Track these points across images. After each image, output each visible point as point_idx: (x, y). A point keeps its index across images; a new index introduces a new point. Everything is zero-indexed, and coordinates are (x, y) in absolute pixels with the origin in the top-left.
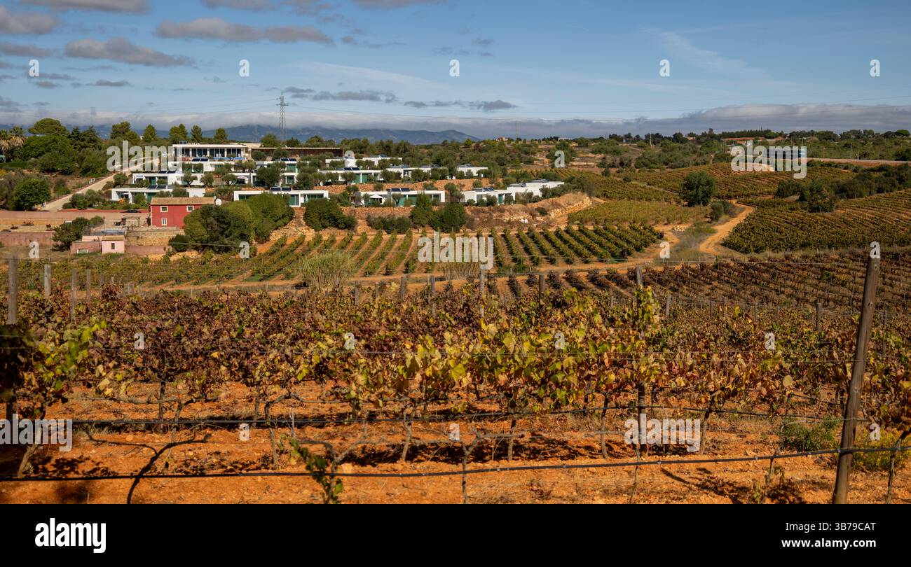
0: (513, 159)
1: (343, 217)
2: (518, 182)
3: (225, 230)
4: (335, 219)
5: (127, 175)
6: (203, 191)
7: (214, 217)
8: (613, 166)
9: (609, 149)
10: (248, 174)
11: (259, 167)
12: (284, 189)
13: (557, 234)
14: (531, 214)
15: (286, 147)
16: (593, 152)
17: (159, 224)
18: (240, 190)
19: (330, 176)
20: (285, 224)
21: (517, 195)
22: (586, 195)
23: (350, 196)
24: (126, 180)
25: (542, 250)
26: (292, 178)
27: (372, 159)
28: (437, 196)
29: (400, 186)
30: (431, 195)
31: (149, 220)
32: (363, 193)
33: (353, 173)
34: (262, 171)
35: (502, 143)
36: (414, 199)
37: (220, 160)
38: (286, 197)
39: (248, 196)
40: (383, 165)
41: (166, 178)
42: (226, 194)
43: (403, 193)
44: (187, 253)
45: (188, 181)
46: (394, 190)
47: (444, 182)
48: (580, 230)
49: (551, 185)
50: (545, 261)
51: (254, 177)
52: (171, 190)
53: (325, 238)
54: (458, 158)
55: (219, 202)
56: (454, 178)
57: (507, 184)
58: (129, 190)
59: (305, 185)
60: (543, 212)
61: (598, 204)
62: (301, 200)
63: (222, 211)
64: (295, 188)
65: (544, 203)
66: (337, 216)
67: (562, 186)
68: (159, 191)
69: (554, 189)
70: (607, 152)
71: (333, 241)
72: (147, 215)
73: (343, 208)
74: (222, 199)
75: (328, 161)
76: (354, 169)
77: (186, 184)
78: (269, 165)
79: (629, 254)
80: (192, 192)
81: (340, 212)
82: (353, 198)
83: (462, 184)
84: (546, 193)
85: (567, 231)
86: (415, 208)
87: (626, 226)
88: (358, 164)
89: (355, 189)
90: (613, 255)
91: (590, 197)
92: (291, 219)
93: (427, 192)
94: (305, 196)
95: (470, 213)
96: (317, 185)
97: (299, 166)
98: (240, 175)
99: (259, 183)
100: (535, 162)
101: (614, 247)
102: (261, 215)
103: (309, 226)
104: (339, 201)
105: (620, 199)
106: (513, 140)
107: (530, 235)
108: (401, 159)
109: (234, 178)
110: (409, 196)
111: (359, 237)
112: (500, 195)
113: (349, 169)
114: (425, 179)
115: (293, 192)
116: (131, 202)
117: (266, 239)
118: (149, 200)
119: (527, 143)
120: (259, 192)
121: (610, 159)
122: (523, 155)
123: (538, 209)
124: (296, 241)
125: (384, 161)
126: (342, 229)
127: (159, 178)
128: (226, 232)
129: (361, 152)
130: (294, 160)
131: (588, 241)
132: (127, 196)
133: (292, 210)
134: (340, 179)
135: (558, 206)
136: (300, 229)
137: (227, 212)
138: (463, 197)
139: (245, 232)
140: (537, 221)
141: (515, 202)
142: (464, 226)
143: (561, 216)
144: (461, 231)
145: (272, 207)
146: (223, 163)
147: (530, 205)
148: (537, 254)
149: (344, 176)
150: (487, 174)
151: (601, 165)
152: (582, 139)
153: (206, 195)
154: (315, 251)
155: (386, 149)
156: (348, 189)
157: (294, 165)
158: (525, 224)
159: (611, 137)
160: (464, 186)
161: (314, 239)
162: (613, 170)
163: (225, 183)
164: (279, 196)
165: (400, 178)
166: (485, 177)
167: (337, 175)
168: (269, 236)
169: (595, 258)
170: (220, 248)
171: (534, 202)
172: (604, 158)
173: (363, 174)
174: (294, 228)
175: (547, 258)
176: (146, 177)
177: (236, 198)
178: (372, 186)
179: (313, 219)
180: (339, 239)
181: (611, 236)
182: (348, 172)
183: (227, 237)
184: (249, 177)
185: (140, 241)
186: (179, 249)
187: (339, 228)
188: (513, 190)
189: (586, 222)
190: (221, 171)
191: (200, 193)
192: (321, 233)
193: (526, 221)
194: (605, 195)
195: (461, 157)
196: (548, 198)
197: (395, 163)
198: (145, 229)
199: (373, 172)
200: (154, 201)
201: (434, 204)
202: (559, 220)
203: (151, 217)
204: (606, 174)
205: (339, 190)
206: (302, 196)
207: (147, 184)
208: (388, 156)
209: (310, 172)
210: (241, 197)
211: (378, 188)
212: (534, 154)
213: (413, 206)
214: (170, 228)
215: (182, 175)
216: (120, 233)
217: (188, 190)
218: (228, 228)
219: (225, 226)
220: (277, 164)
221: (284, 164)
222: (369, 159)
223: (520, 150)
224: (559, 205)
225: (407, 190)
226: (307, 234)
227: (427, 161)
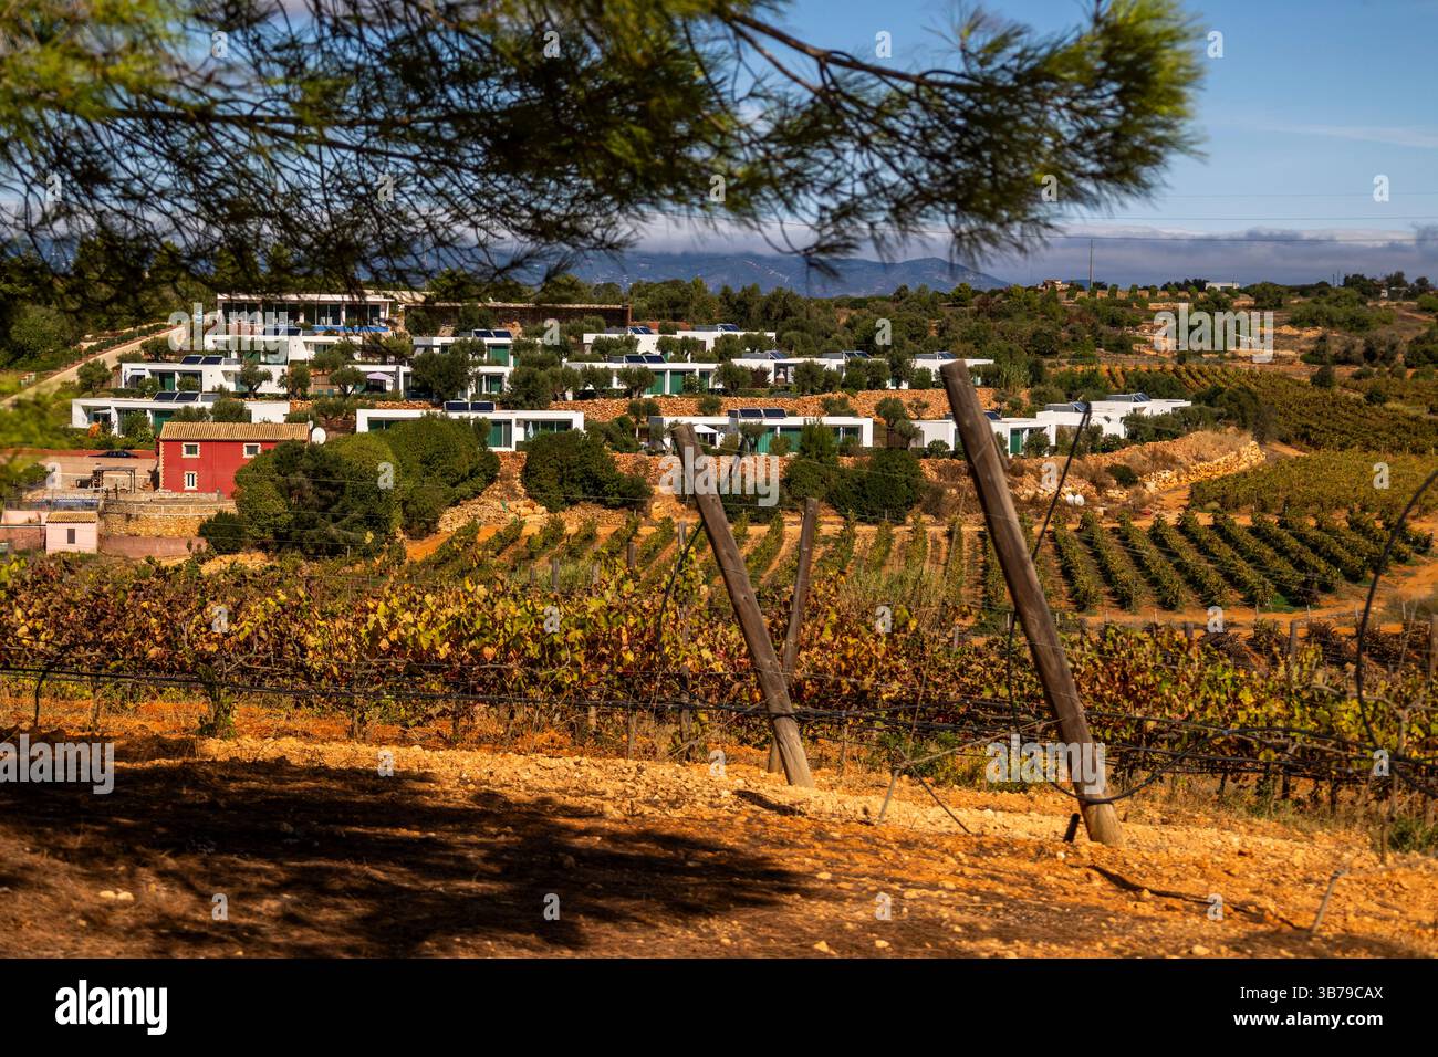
0: (1076, 339)
1: (618, 479)
2: (1070, 397)
3: (329, 503)
4: (598, 485)
5: (110, 367)
6: (285, 407)
7: (305, 472)
8: (1345, 360)
9: (1339, 313)
10: (392, 368)
11: (419, 352)
12: (476, 407)
13: (1157, 536)
14: (1093, 482)
15: (492, 303)
16: (1293, 323)
17: (179, 488)
18: (372, 407)
19: (591, 376)
20: (477, 494)
21: (1061, 431)
22: (1248, 435)
23: (639, 428)
24: (106, 379)
25: (1107, 575)
26: (497, 379)
27: (700, 335)
28: (854, 431)
29: (762, 403)
30: (836, 429)
31: (155, 475)
32: (668, 420)
33: (646, 369)
34: (426, 363)
35: (1052, 294)
36: (796, 438)
37: (329, 332)
38: (480, 426)
39: (390, 423)
40: (725, 351)
41: (198, 375)
42: (336, 416)
43: (768, 422)
44: (241, 558)
45: (249, 383)
46: (746, 413)
47: (877, 396)
48: (1216, 527)
49: (1156, 408)
50: (1107, 600)
51: (406, 375)
52: (209, 405)
53: (571, 529)
54: (933, 333)
55: (319, 436)
56: (905, 386)
57: (1041, 402)
58: (112, 404)
59: (528, 397)
60: (1126, 477)
61: (1278, 461)
62: (518, 434)
63: (324, 457)
64: (505, 405)
65: (1132, 455)
66: (603, 476)
67: (1183, 410)
68: (180, 406)
69: (1160, 420)
70: (1331, 323)
71: (590, 538)
72: (149, 464)
73: (618, 456)
74: (329, 428)
75: (589, 338)
76: (653, 359)
77: (246, 389)
78: (444, 348)
79: (1326, 588)
80: (260, 411)
81: (611, 465)
82: (645, 432)
83: (924, 400)
84: (1138, 428)
85: (1182, 528)
86: (798, 458)
87: (1340, 519)
88: (661, 345)
89: (652, 410)
90: (1282, 589)
91: (1261, 442)
92: (491, 480)
93: (828, 421)
94: (526, 423)
95: (932, 475)
96: (558, 397)
97: (518, 348)
98: (376, 370)
99: (419, 390)
100: (1135, 347)
101: (1288, 571)
102: (418, 468)
103: (534, 498)
104: (609, 438)
105: (1343, 447)
106: (1081, 289)
107: (1085, 535)
108: (772, 335)
109: (358, 378)
110: (784, 429)
111: (654, 530)
112: (1016, 432)
113: (638, 359)
114: (828, 387)
115: (498, 414)
116: (115, 431)
117: (430, 529)
118: (158, 428)
119: (1121, 296)
120: (416, 414)
121: (1337, 341)
122: (1104, 328)
123: (1113, 470)
124: (499, 535)
125: (727, 339)
126: (614, 507)
127: (184, 374)
128: (335, 509)
129: (676, 317)
130: (507, 335)
131: (1227, 552)
132: (107, 418)
133: (493, 460)
134: (615, 385)
135: (1169, 462)
136: (512, 505)
137: (337, 461)
138: (918, 434)
139: (380, 510)
140: (1110, 500)
141: (1054, 451)
142: (917, 509)
143: (1176, 489)
144: (910, 520)
145: (445, 450)
146: (334, 340)
147: (1091, 460)
148: (1087, 579)
149: (624, 376)
150: (990, 378)
151: (1311, 358)
152: (1264, 286)
153: (291, 419)
154: (543, 560)
155: (738, 309)
156: (634, 409)
157: (505, 347)
158: (1075, 507)
159: (1348, 282)
160: (926, 406)
161: (543, 530)
162: (1343, 372)
163: (336, 390)
164: (463, 422)
165: (765, 384)
166: (986, 384)
167: (607, 374)
168: (436, 521)
169: (1238, 596)
170: (318, 548)
171: (1105, 451)
172: (1322, 339)
173: (674, 373)
174: (496, 503)
175: (1114, 594)
176: (153, 373)
177: (362, 426)
178: (693, 403)
179: (545, 483)
180: (604, 531)
181: (1294, 543)
182: (634, 366)
183: (335, 519)
184: (395, 375)
185: (132, 527)
186: (222, 549)
187: (607, 506)
188: (1052, 421)
189: (1237, 506)
190: (328, 360)
191: (276, 413)
192: (562, 515)
193: (1080, 499)
194: (1305, 436)
195: (941, 331)
196: (1143, 442)
197: (757, 346)
198: (145, 497)
199: (698, 367)
200: (169, 429)
201: (844, 451)
202: (1169, 499)
203: (160, 468)
204: (1322, 381)
205: (613, 409)
206: (519, 424)
207: (155, 388)
208: (740, 329)
209: (542, 365)
210: (373, 423)
211: (709, 409)
212: (1135, 324)
213: (791, 455)
214: (203, 496)
215: (237, 368)
216: (90, 506)
217: (250, 405)
218: (337, 500)
219: (331, 494)
220: (462, 346)
221: (482, 345)
222: (690, 334)
223: (1097, 314)
224: (1173, 460)
225: (780, 414)
226: (528, 519)
227: (839, 342)
